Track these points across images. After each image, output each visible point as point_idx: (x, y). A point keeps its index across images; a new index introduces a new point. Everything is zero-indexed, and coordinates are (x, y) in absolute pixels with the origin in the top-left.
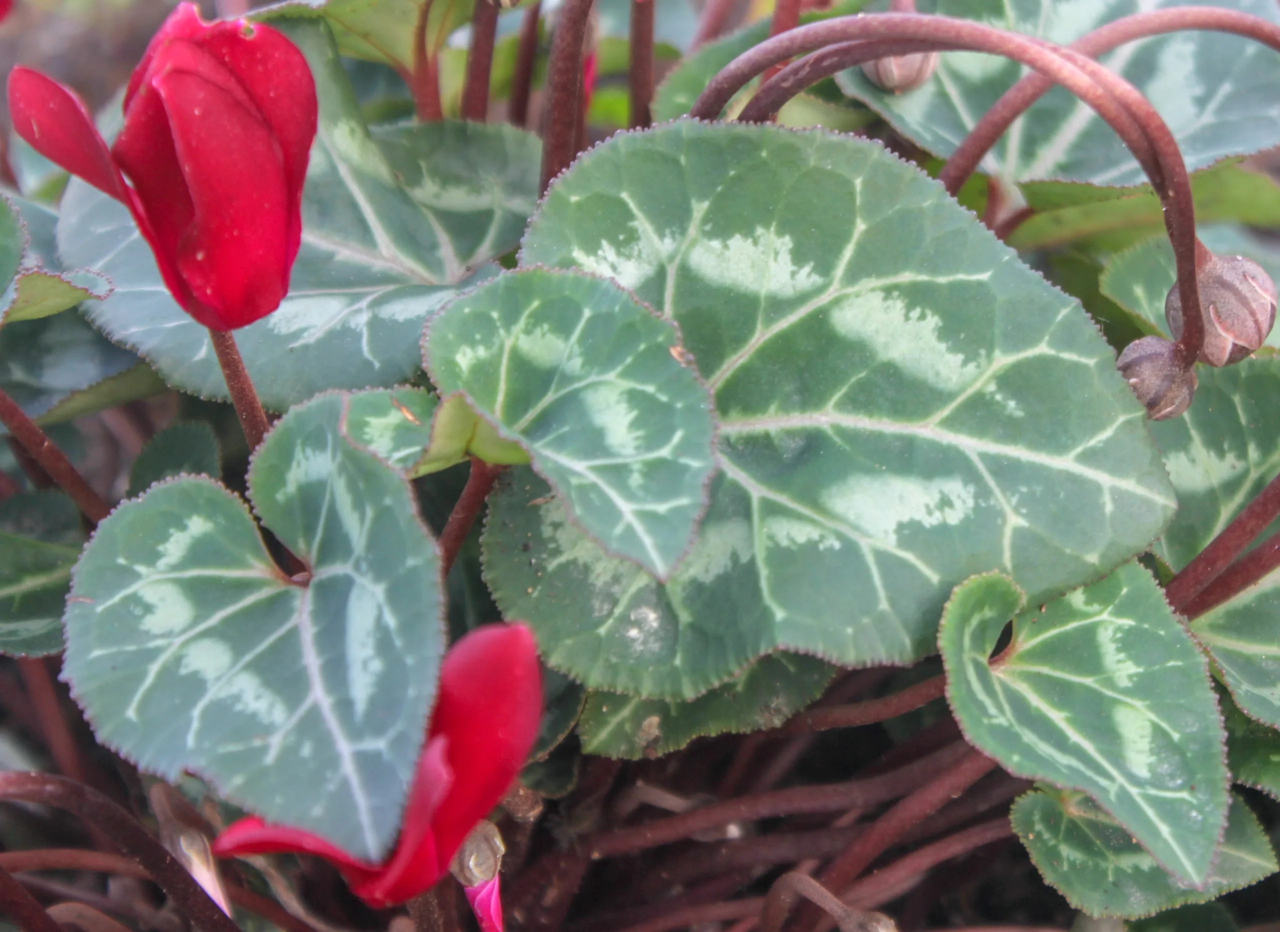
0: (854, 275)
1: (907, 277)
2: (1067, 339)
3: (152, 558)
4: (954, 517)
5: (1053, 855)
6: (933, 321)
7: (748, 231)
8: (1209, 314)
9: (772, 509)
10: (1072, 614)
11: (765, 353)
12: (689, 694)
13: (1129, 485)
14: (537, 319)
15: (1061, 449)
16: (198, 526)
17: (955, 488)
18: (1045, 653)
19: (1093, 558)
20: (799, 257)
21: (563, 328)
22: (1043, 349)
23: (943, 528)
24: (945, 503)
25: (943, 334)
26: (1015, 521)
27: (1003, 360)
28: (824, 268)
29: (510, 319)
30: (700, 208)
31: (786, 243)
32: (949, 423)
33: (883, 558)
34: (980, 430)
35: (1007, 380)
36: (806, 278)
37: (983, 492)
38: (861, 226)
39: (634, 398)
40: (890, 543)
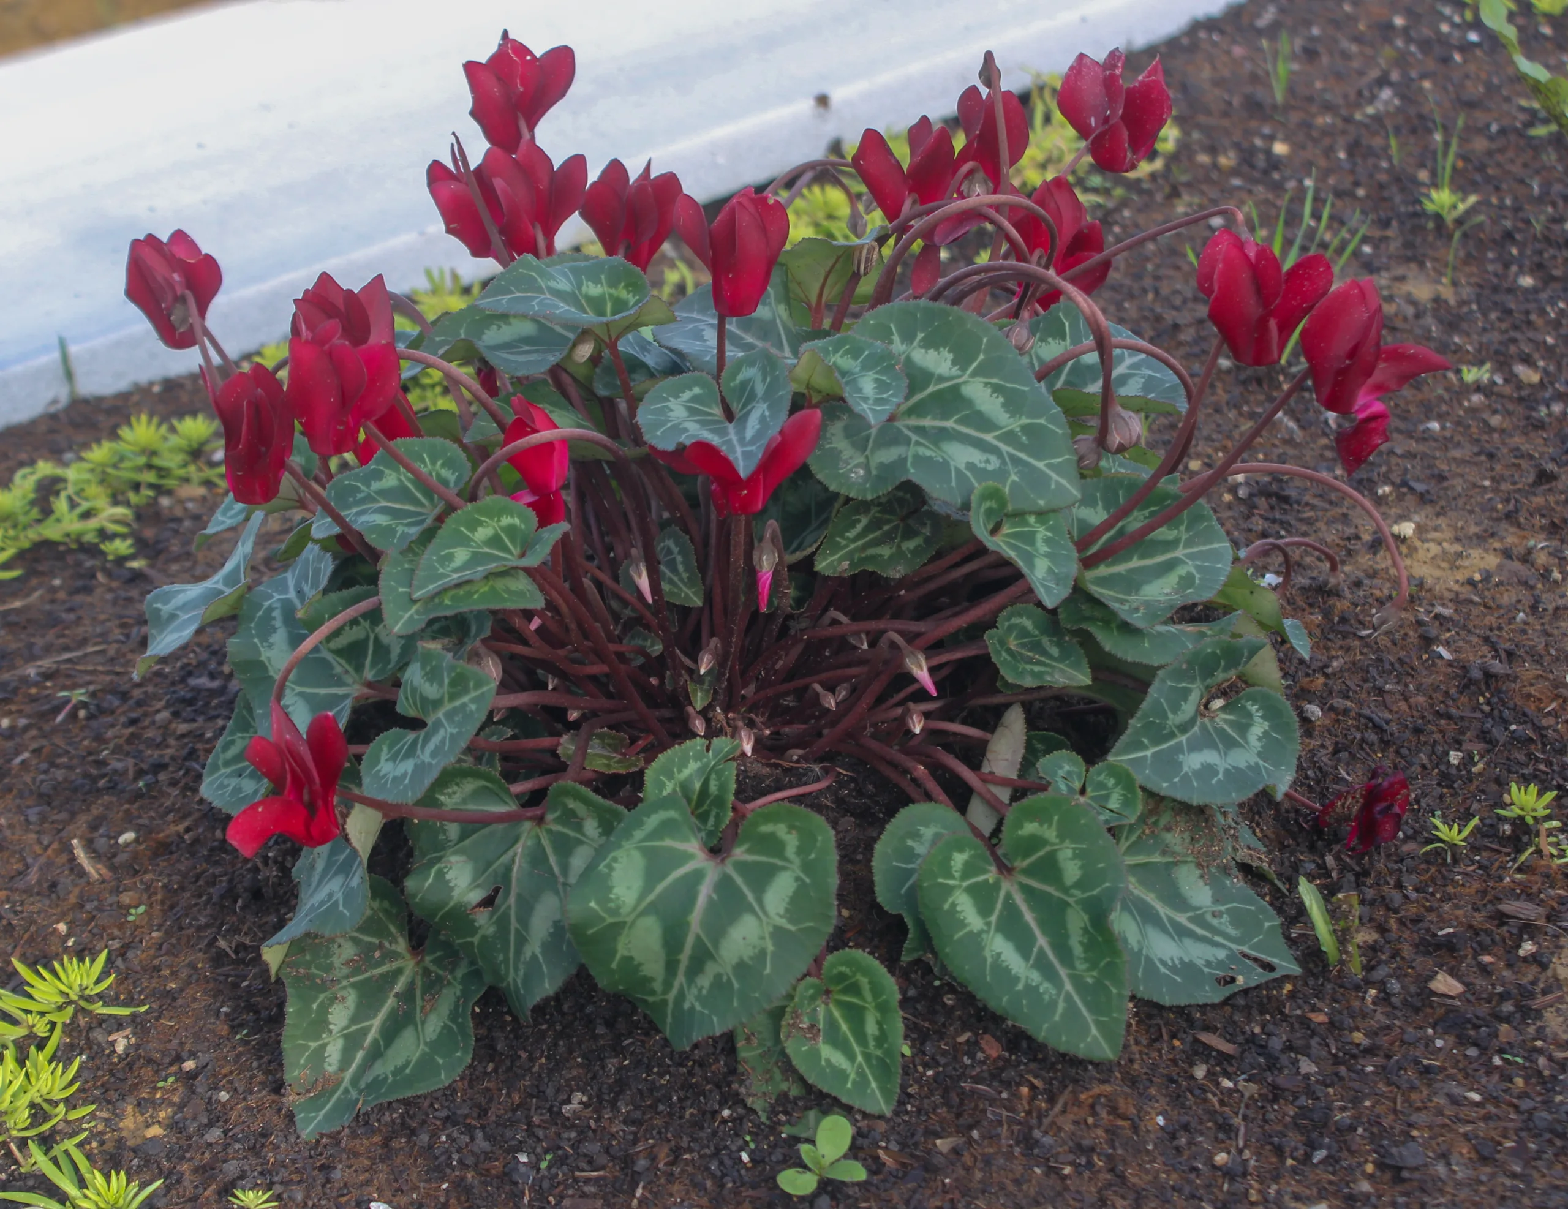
0: (974, 374)
1: (995, 381)
2: (1052, 419)
3: (677, 397)
4: (990, 468)
5: (999, 653)
6: (1001, 400)
7: (937, 349)
8: (1112, 426)
9: (918, 443)
10: (1027, 524)
11: (931, 395)
12: (869, 497)
13: (1064, 482)
14: (847, 353)
15: (1039, 459)
16: (697, 390)
17: (993, 458)
18: (1015, 535)
19: (1042, 502)
20: (954, 363)
21: (855, 357)
22: (1042, 421)
23: (984, 470)
24: (987, 461)
25: (1004, 405)
26: (1014, 477)
27: (1025, 421)
28: (963, 369)
29: (836, 351)
30: (920, 336)
31: (951, 356)
32: (997, 438)
33: (958, 470)
34: (1008, 444)
35: (1025, 429)
36: (955, 371)
37: (1004, 463)
38: (982, 357)
39: (876, 380)
40: (962, 467)
